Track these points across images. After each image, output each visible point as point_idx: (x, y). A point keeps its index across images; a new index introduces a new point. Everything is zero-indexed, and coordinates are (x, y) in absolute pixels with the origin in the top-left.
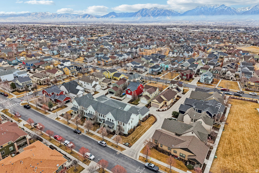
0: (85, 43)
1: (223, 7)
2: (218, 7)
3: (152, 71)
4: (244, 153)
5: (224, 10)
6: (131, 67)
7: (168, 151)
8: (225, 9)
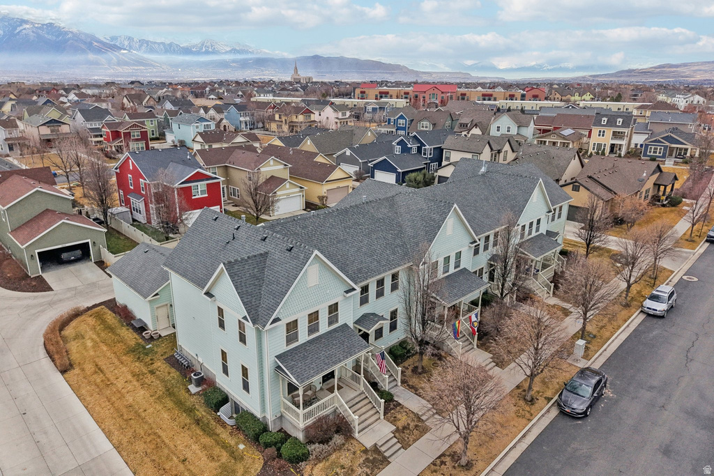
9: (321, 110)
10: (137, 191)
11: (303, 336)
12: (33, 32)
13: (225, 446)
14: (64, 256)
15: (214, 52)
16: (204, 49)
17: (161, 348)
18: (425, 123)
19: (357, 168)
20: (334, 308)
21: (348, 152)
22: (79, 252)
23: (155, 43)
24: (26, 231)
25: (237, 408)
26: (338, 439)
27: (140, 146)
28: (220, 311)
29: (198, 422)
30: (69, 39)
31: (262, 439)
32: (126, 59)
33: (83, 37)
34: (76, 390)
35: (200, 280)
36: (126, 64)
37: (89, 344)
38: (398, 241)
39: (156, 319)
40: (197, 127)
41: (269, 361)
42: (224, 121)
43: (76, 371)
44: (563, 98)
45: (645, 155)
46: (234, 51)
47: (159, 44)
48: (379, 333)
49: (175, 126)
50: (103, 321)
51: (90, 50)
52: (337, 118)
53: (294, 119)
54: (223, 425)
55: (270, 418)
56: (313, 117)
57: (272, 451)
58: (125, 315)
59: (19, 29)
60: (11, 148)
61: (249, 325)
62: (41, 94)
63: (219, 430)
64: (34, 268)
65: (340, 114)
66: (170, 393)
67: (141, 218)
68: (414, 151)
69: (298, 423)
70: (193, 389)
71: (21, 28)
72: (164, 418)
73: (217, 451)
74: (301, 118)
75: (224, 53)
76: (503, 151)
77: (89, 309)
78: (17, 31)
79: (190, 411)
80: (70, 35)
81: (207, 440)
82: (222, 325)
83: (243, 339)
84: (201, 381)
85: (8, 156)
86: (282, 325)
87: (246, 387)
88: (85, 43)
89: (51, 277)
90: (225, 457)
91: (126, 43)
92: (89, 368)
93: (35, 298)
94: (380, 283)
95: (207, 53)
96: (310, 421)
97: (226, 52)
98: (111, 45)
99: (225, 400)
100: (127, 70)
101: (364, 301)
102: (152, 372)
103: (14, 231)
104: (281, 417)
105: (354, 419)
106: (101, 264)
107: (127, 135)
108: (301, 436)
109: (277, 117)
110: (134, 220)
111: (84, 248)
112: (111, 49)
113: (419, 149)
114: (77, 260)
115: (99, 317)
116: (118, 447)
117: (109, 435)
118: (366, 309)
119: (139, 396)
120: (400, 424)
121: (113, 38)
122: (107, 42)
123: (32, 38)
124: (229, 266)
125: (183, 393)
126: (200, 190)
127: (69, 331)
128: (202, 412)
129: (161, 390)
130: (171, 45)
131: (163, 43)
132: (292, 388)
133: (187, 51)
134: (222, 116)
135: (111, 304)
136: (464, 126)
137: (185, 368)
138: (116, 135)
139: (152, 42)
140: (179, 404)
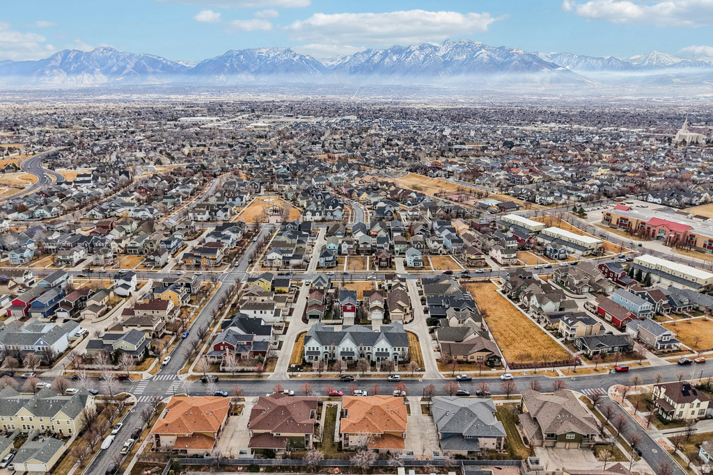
0: (56, 210)
1: (290, 56)
2: (278, 53)
3: (326, 261)
4: (518, 339)
5: (293, 61)
6: (279, 261)
7: (465, 360)
8: (295, 59)
30: (515, 60)
47: (598, 59)
52: (503, 258)
65: (506, 255)
80: (516, 56)
91: (565, 60)
111: (318, 316)
118: (326, 351)
123: (485, 61)
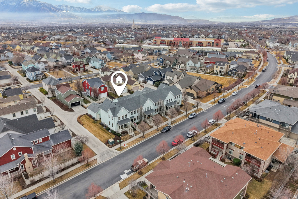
3: (36, 75)
9: (137, 53)
10: (88, 88)
11: (121, 119)
12: (27, 3)
13: (110, 135)
14: (75, 104)
15: (101, 11)
16: (97, 10)
17: (98, 122)
18: (168, 61)
19: (143, 79)
20: (126, 115)
21: (141, 75)
22: (78, 103)
23: (77, 8)
24: (68, 99)
25: (111, 130)
26: (126, 134)
27: (83, 69)
28: (109, 115)
29: (105, 132)
30: (42, 6)
31: (115, 134)
32: (65, 15)
33: (47, 6)
34: (85, 128)
35: (106, 110)
36: (65, 17)
37: (85, 121)
38: (139, 104)
39: (97, 117)
40: (99, 63)
41: (116, 122)
42: (107, 58)
43: (84, 125)
44: (233, 41)
45: (229, 74)
46: (109, 11)
47: (78, 8)
48: (135, 120)
49: (92, 61)
50: (87, 117)
51: (50, 11)
52: (143, 56)
53: (129, 58)
54: (109, 132)
55: (116, 131)
56: (135, 57)
57: (116, 135)
58: (90, 116)
59: (22, 2)
60: (46, 69)
61: (113, 117)
62: (40, 39)
63: (109, 133)
64: (70, 107)
65: (144, 55)
66: (101, 128)
67: (89, 95)
68: (159, 75)
69: (120, 131)
70: (104, 128)
71: (23, 2)
72: (100, 132)
73: (108, 135)
74: (131, 57)
75: (104, 12)
76: (181, 76)
77: (83, 115)
78: (21, 3)
79: (104, 131)
80: (42, 5)
81: (107, 134)
82: (109, 117)
83: (112, 119)
84: (105, 127)
85: (45, 72)
86: (118, 117)
87: (113, 127)
88: (48, 8)
89: (73, 108)
90: (110, 136)
91: (65, 8)
92: (86, 125)
93: (72, 113)
94: (135, 111)
95: (98, 12)
96: (122, 131)
97: (106, 11)
98: (59, 9)
99: (110, 129)
100: (65, 19)
101: (132, 114)
102: (97, 125)
103: (65, 99)
104: (118, 131)
105: (128, 131)
106: (82, 106)
107: (79, 66)
108: (120, 133)
109: (123, 57)
110: (87, 95)
111: (79, 102)
112: (59, 10)
113: (160, 74)
114: (78, 105)
115: (85, 116)
116: (94, 135)
117: (92, 133)
118: (132, 116)
119: (96, 129)
120: (136, 133)
121: (60, 6)
122: (57, 7)
123: (27, 6)
124: (110, 109)
125: (103, 129)
126: (103, 89)
127: (81, 119)
128: (106, 131)
129: (99, 128)
130: (83, 8)
131: (80, 8)
132: (119, 127)
133: (89, 11)
134: (106, 56)
135: (87, 114)
136: (179, 63)
137: (103, 125)
138: (76, 66)
139: (75, 7)
140: (102, 130)
